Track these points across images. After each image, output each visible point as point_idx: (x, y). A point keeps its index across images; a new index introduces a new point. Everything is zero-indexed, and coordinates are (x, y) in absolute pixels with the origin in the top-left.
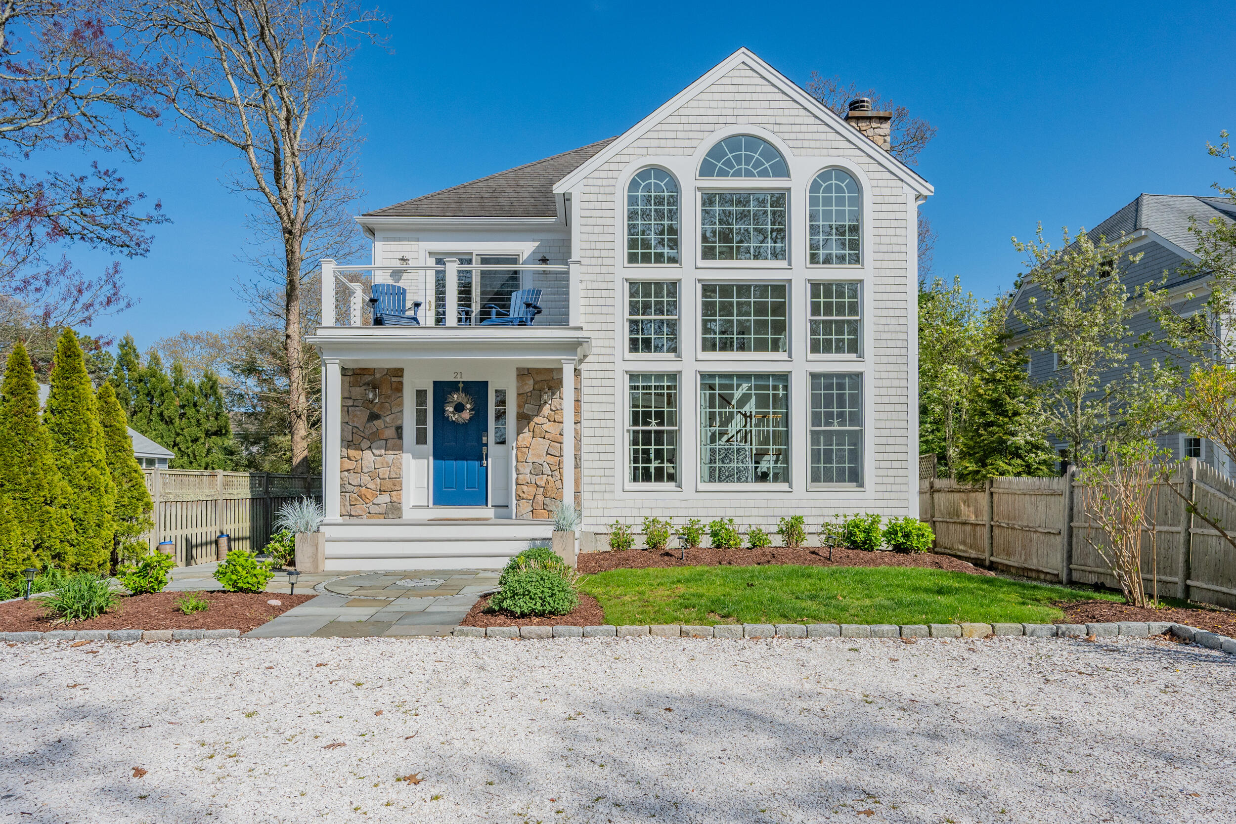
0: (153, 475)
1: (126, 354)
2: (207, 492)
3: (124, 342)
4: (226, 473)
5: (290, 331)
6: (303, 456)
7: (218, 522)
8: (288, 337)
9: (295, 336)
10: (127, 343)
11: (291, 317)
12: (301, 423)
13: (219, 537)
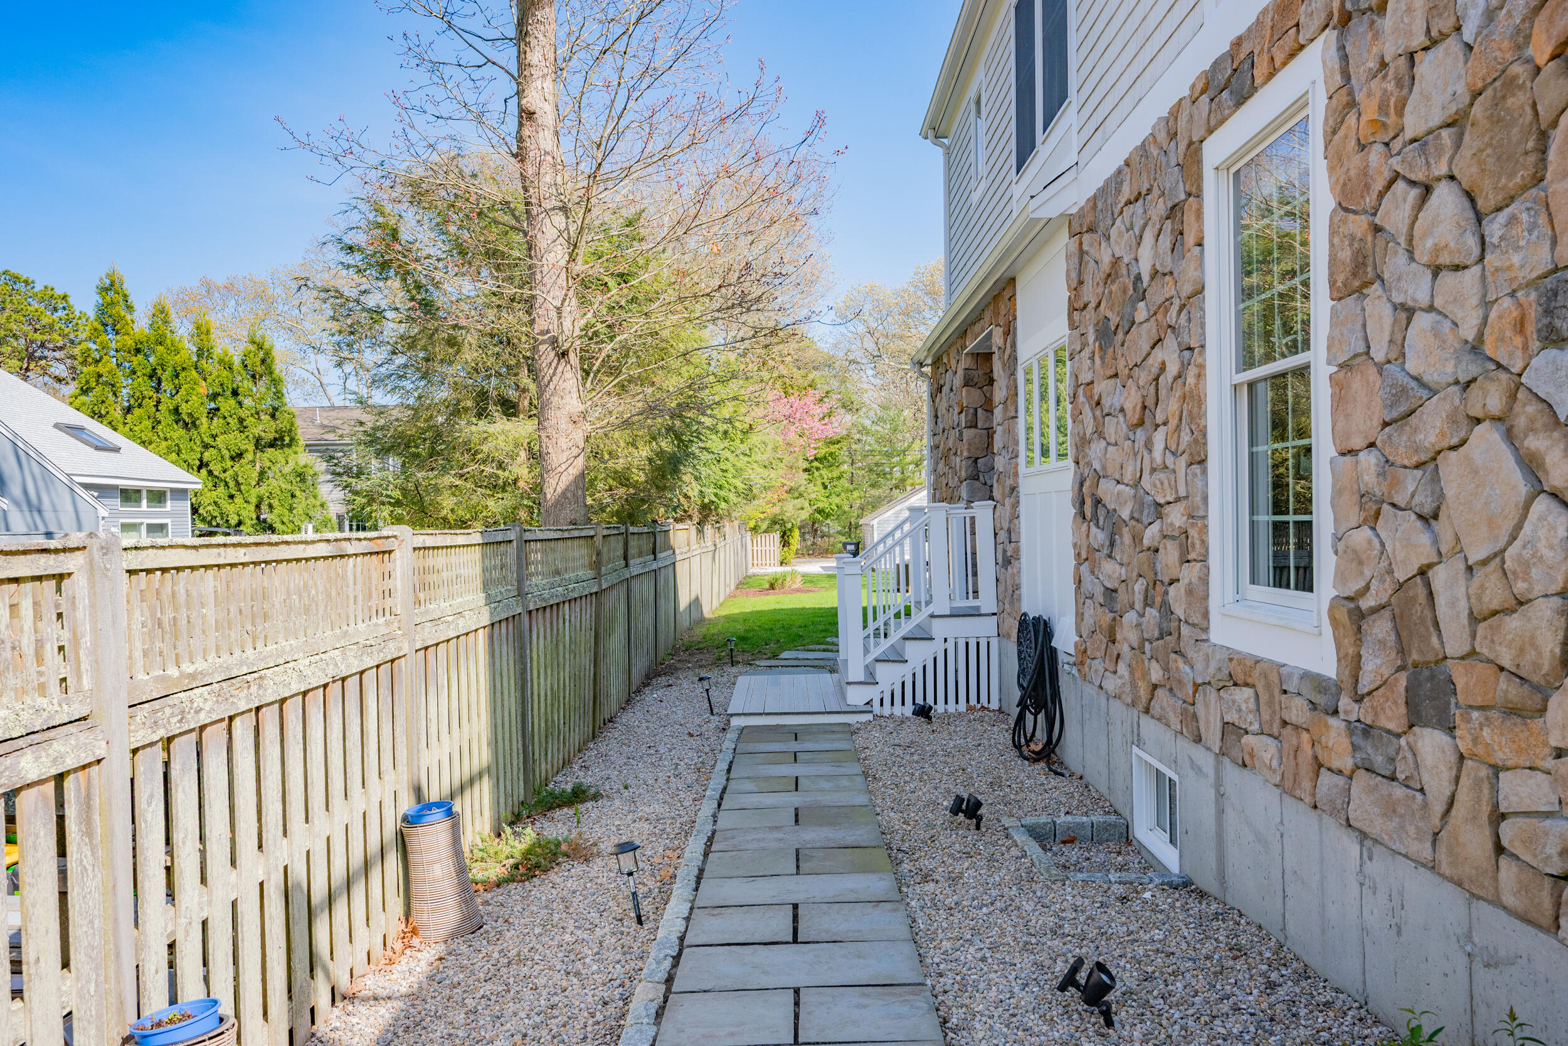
0: (78, 585)
1: (112, 304)
2: (362, 630)
3: (108, 282)
4: (420, 541)
5: (533, 99)
6: (574, 471)
7: (402, 754)
8: (527, 115)
9: (546, 114)
10: (112, 285)
11: (534, 57)
12: (569, 375)
13: (410, 820)
